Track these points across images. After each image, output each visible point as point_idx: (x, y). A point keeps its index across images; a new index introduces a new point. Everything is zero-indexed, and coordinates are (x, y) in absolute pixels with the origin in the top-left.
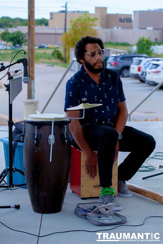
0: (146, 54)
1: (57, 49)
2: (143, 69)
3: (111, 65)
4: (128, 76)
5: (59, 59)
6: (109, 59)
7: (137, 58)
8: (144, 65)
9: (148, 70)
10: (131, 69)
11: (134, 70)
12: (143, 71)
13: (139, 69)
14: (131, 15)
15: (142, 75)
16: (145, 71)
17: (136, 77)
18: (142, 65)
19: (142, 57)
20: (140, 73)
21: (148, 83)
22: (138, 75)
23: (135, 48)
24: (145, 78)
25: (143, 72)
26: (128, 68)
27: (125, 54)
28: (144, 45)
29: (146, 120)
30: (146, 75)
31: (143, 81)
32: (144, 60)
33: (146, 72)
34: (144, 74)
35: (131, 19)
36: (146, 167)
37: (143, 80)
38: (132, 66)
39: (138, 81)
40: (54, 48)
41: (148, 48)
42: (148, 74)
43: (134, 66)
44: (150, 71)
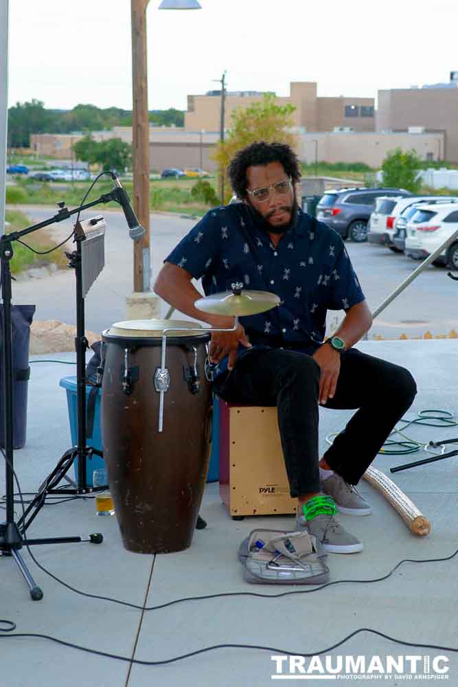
0: (406, 188)
1: (204, 180)
2: (398, 223)
3: (326, 215)
4: (365, 240)
5: (209, 202)
6: (321, 202)
7: (383, 198)
8: (402, 213)
9: (410, 225)
10: (372, 223)
11: (378, 224)
12: (399, 227)
13: (390, 224)
14: (372, 100)
15: (396, 235)
16: (403, 227)
17: (383, 240)
18: (395, 213)
19: (396, 195)
20: (391, 232)
21: (410, 256)
22: (387, 235)
23: (379, 177)
24: (403, 243)
25: (399, 230)
26: (364, 220)
27: (357, 190)
28: (400, 168)
29: (404, 337)
30: (406, 236)
31: (398, 250)
32: (401, 203)
33: (405, 230)
34: (402, 233)
35: (372, 108)
36: (400, 444)
37: (399, 247)
38: (373, 215)
39: (388, 250)
40: (198, 177)
41: (410, 176)
42: (409, 234)
43: (379, 216)
44: (415, 226)
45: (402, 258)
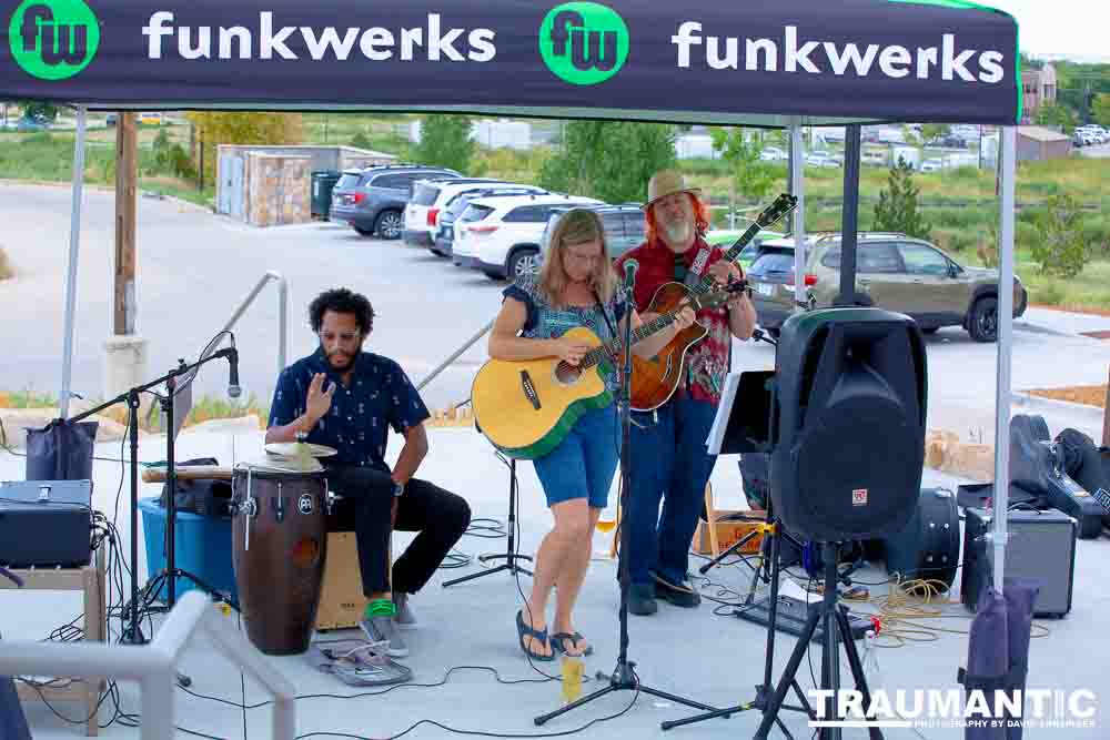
2: (443, 218)
3: (345, 202)
4: (398, 237)
5: (181, 174)
6: (339, 184)
7: (425, 182)
8: (448, 204)
9: (459, 223)
10: (407, 212)
11: (415, 219)
12: (444, 224)
13: (432, 219)
15: (440, 235)
16: (449, 225)
17: (423, 240)
18: (440, 204)
19: (441, 180)
20: (434, 230)
21: (459, 263)
22: (428, 234)
24: (450, 247)
25: (444, 228)
26: (397, 210)
27: (388, 168)
30: (452, 236)
31: (441, 254)
32: (448, 191)
33: (451, 229)
34: (448, 233)
37: (444, 251)
38: (409, 207)
39: (428, 253)
40: (158, 125)
42: (457, 234)
43: (418, 208)
44: (466, 226)
45: (450, 265)
